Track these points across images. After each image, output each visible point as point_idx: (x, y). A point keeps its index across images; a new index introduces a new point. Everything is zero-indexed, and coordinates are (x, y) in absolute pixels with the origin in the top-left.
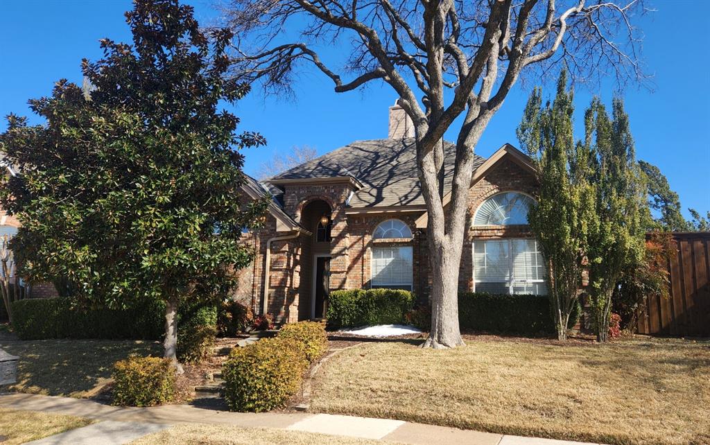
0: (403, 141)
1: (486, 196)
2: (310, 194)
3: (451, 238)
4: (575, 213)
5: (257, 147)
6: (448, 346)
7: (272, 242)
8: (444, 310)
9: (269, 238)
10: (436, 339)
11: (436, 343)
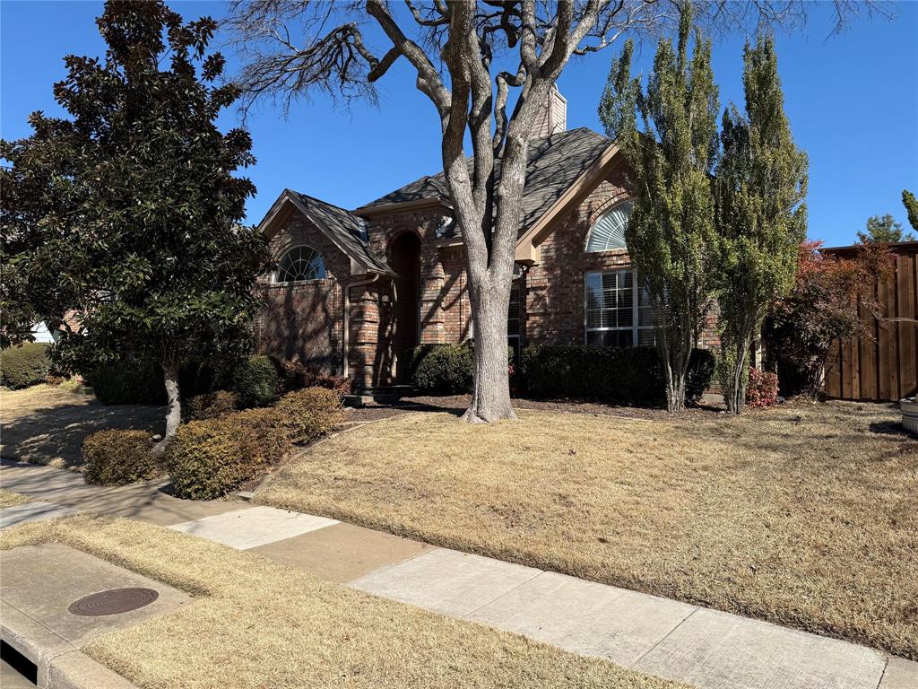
0: (548, 139)
1: (602, 208)
2: (396, 225)
3: (493, 273)
4: (677, 224)
5: (246, 167)
6: (485, 420)
7: (350, 289)
8: (484, 371)
9: (347, 284)
10: (475, 409)
11: (473, 415)
